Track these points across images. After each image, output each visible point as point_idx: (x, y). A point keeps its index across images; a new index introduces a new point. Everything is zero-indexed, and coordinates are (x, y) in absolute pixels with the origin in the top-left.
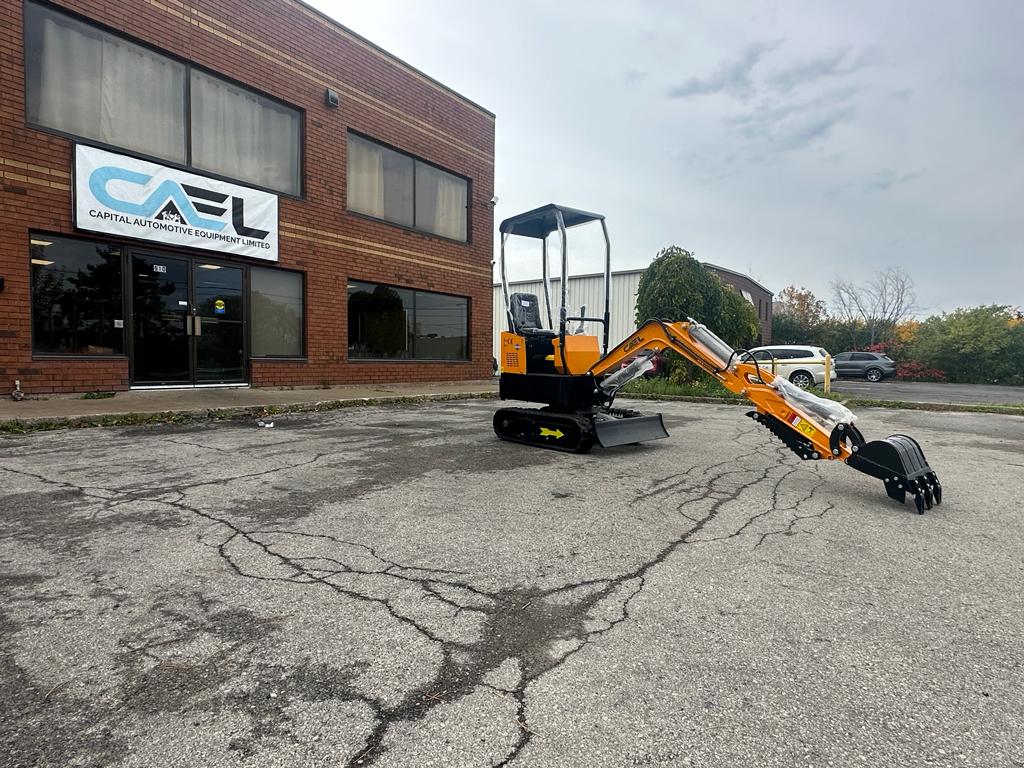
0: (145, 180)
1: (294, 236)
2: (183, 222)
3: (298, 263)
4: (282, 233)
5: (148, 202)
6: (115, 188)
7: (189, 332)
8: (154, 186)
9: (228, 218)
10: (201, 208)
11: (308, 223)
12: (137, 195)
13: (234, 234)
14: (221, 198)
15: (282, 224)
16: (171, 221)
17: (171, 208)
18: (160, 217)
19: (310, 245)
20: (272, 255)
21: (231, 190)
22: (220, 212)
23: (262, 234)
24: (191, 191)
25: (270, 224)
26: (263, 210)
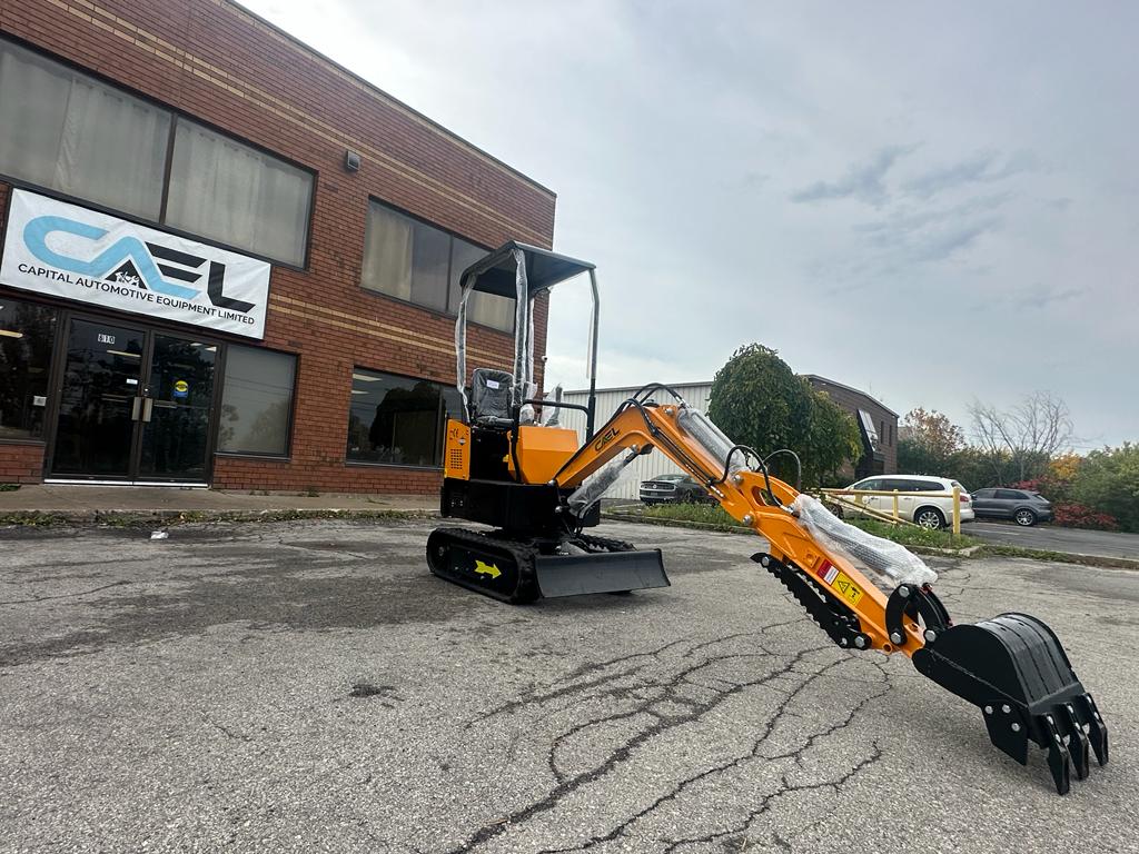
0: (99, 234)
1: (288, 311)
2: (142, 285)
3: (291, 343)
4: (272, 307)
5: (97, 260)
6: (57, 241)
7: (135, 416)
8: (109, 242)
9: (202, 285)
10: (167, 271)
11: (309, 298)
12: (87, 251)
13: (208, 304)
14: (197, 262)
15: (274, 296)
16: (129, 284)
17: (128, 269)
18: (112, 278)
19: (309, 323)
20: (256, 331)
21: (210, 254)
22: (193, 278)
23: (246, 307)
24: (157, 251)
25: (258, 296)
26: (249, 279)
